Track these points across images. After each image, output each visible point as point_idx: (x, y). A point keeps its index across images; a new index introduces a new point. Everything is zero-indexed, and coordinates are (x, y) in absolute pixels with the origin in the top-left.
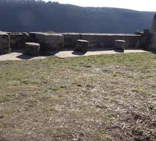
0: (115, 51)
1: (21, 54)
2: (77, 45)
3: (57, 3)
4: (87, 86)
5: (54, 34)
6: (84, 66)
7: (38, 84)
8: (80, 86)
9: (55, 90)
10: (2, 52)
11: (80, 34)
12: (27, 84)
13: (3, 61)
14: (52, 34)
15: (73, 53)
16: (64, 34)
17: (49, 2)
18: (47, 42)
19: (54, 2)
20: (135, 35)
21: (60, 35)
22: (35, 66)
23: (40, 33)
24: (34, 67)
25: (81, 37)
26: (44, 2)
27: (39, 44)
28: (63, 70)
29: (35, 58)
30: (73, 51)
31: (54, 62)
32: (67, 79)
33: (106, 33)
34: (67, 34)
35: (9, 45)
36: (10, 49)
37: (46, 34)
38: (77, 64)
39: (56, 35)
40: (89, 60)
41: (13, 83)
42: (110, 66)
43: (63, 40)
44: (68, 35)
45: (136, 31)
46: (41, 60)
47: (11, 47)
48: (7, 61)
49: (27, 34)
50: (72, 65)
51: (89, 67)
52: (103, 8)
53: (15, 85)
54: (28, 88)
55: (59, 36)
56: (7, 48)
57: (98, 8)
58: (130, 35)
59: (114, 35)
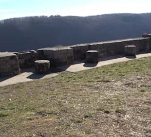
0: (127, 58)
1: (31, 73)
2: (87, 57)
3: (59, 16)
4: (117, 112)
5: (62, 48)
6: (102, 81)
7: (56, 114)
8: (107, 112)
9: (79, 122)
10: (12, 74)
11: (88, 44)
12: (44, 115)
13: (14, 85)
14: (60, 49)
15: (84, 66)
16: (72, 46)
17: (51, 16)
18: (56, 57)
19: (56, 16)
20: (143, 38)
21: (69, 48)
22: (48, 87)
23: (48, 49)
24: (47, 89)
25: (90, 47)
26: (47, 17)
27: (49, 61)
28: (81, 90)
29: (47, 76)
30: (84, 64)
31: (68, 79)
32: (89, 102)
33: (114, 40)
34: (75, 46)
35: (18, 66)
36: (20, 69)
37: (54, 49)
38: (93, 80)
39: (65, 48)
40: (104, 72)
41: (27, 115)
42: (130, 77)
43: (73, 53)
44: (77, 47)
45: (144, 34)
46: (53, 78)
47: (20, 68)
48: (17, 84)
49: (36, 52)
50: (89, 81)
51: (108, 81)
52: (103, 15)
53: (30, 119)
54: (46, 122)
55: (67, 50)
56: (16, 70)
57: (98, 16)
58: (138, 39)
59: (122, 41)
